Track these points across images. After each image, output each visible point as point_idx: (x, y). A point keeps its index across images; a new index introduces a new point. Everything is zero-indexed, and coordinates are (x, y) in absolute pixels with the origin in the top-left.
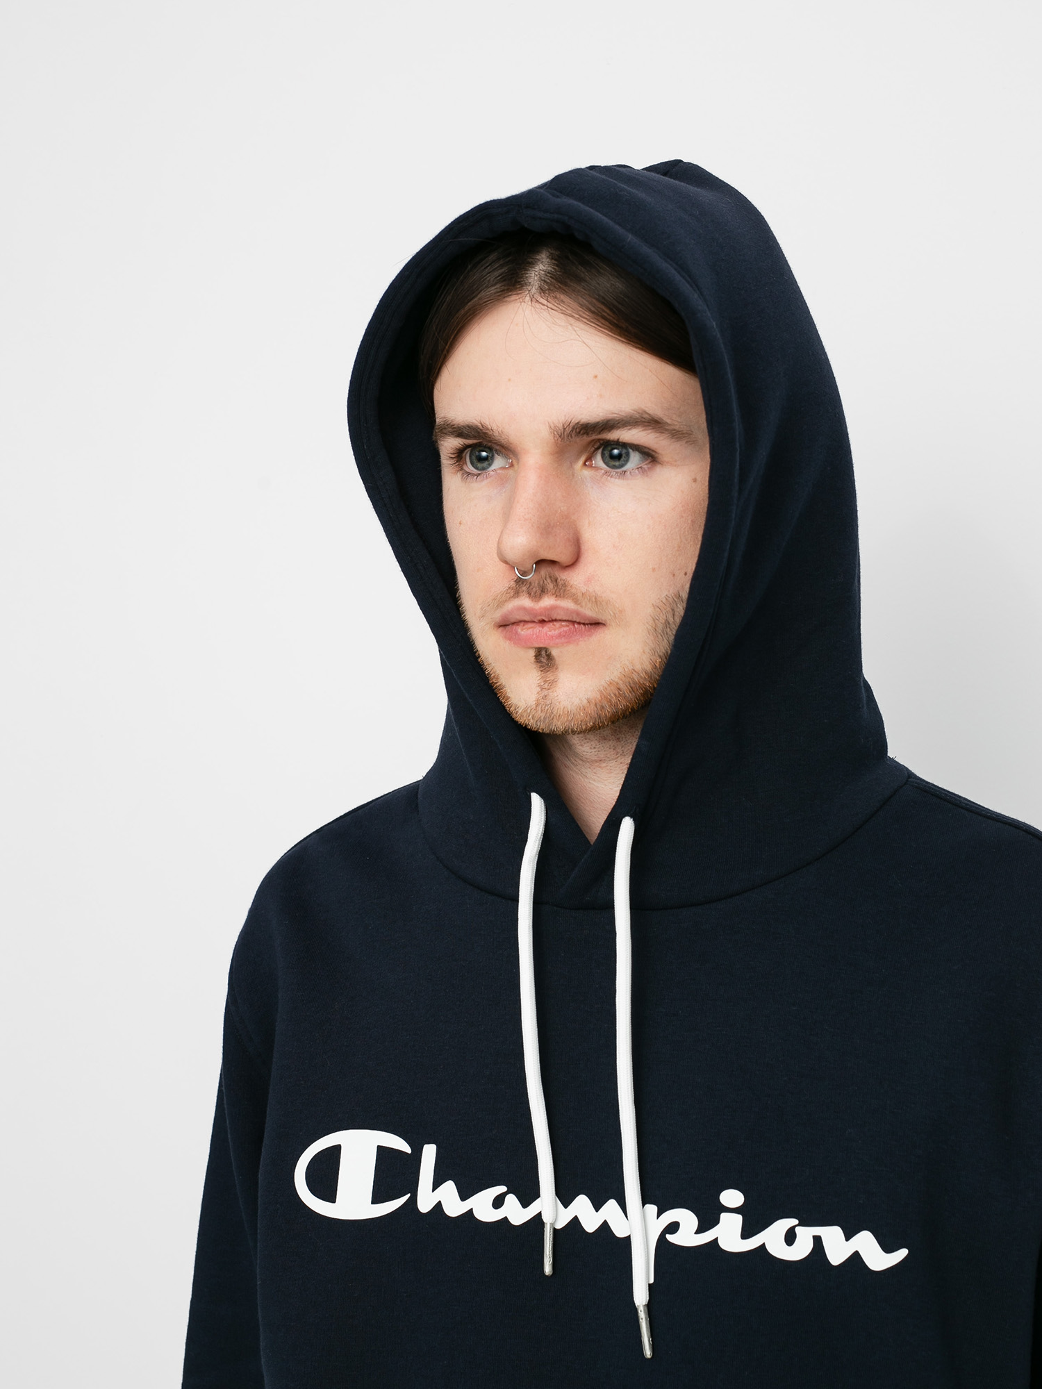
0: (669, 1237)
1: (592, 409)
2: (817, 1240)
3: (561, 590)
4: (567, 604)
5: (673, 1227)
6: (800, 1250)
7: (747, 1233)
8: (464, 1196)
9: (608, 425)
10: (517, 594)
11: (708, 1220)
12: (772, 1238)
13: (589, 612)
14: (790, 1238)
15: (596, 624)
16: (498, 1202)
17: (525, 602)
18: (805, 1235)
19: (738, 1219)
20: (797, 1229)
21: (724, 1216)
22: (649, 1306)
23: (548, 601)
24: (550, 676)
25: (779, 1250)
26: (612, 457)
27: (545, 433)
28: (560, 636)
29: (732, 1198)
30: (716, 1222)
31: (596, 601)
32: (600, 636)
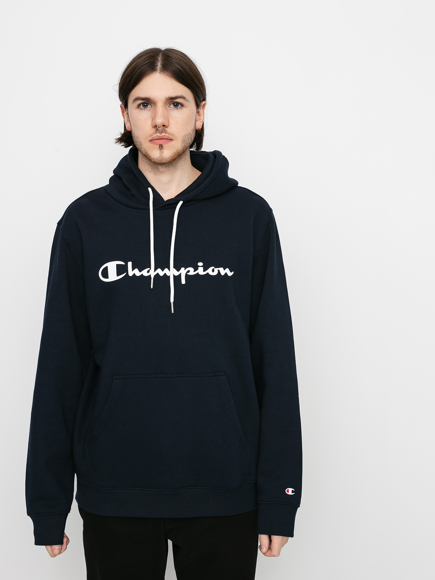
0: (188, 274)
1: (173, 95)
2: (219, 271)
3: (166, 132)
4: (167, 135)
5: (189, 271)
6: (215, 273)
7: (204, 271)
8: (140, 271)
9: (176, 98)
10: (156, 133)
11: (196, 269)
12: (210, 271)
13: (171, 137)
14: (213, 271)
15: (171, 140)
16: (148, 272)
17: (158, 134)
18: (216, 270)
19: (202, 268)
20: (214, 269)
21: (199, 268)
23: (163, 134)
24: (162, 151)
25: (211, 273)
26: (175, 105)
27: (164, 99)
28: (165, 142)
29: (200, 264)
30: (198, 269)
31: (172, 135)
32: (172, 142)
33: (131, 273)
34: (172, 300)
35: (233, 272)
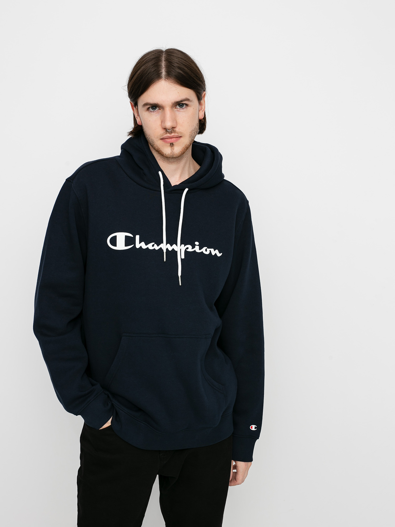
0: (187, 250)
1: (179, 99)
2: (211, 251)
3: (175, 132)
5: (187, 248)
6: (208, 253)
7: (200, 249)
8: (146, 244)
9: (182, 101)
10: (166, 133)
11: (193, 247)
12: (203, 250)
14: (206, 250)
16: (153, 246)
17: (168, 135)
19: (198, 247)
21: (196, 246)
22: (181, 276)
24: (173, 148)
25: (204, 252)
26: (181, 106)
28: (175, 140)
29: (197, 243)
31: (181, 133)
32: (181, 139)
33: (138, 246)
34: (180, 274)
35: (221, 254)
